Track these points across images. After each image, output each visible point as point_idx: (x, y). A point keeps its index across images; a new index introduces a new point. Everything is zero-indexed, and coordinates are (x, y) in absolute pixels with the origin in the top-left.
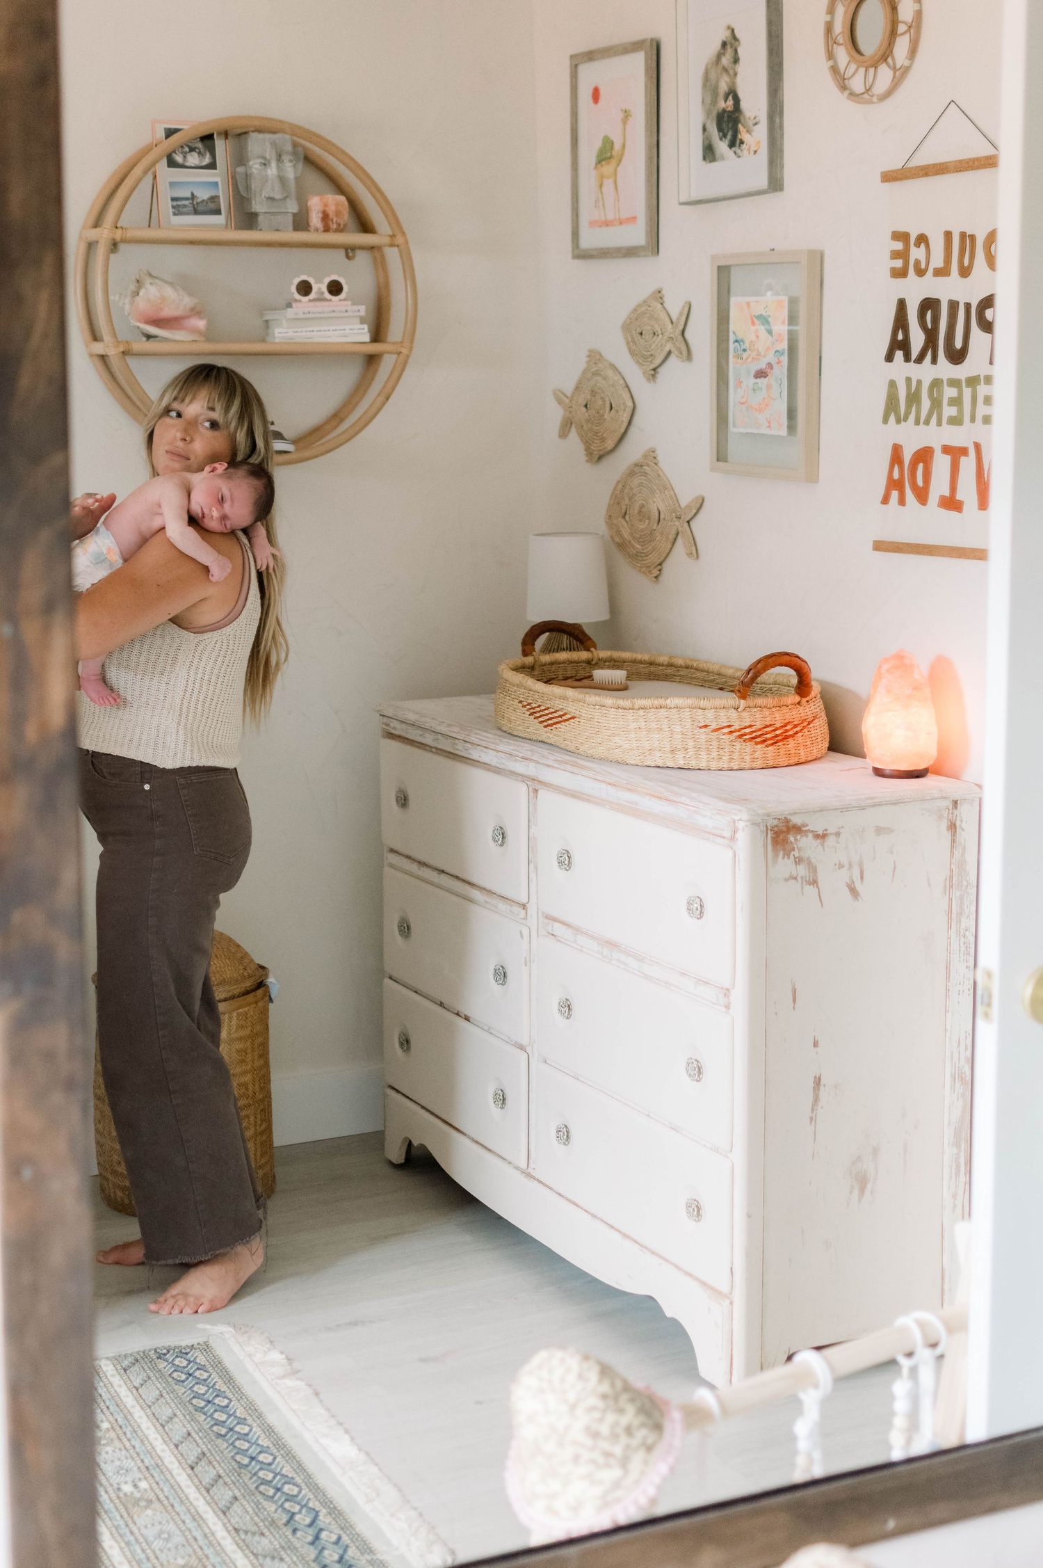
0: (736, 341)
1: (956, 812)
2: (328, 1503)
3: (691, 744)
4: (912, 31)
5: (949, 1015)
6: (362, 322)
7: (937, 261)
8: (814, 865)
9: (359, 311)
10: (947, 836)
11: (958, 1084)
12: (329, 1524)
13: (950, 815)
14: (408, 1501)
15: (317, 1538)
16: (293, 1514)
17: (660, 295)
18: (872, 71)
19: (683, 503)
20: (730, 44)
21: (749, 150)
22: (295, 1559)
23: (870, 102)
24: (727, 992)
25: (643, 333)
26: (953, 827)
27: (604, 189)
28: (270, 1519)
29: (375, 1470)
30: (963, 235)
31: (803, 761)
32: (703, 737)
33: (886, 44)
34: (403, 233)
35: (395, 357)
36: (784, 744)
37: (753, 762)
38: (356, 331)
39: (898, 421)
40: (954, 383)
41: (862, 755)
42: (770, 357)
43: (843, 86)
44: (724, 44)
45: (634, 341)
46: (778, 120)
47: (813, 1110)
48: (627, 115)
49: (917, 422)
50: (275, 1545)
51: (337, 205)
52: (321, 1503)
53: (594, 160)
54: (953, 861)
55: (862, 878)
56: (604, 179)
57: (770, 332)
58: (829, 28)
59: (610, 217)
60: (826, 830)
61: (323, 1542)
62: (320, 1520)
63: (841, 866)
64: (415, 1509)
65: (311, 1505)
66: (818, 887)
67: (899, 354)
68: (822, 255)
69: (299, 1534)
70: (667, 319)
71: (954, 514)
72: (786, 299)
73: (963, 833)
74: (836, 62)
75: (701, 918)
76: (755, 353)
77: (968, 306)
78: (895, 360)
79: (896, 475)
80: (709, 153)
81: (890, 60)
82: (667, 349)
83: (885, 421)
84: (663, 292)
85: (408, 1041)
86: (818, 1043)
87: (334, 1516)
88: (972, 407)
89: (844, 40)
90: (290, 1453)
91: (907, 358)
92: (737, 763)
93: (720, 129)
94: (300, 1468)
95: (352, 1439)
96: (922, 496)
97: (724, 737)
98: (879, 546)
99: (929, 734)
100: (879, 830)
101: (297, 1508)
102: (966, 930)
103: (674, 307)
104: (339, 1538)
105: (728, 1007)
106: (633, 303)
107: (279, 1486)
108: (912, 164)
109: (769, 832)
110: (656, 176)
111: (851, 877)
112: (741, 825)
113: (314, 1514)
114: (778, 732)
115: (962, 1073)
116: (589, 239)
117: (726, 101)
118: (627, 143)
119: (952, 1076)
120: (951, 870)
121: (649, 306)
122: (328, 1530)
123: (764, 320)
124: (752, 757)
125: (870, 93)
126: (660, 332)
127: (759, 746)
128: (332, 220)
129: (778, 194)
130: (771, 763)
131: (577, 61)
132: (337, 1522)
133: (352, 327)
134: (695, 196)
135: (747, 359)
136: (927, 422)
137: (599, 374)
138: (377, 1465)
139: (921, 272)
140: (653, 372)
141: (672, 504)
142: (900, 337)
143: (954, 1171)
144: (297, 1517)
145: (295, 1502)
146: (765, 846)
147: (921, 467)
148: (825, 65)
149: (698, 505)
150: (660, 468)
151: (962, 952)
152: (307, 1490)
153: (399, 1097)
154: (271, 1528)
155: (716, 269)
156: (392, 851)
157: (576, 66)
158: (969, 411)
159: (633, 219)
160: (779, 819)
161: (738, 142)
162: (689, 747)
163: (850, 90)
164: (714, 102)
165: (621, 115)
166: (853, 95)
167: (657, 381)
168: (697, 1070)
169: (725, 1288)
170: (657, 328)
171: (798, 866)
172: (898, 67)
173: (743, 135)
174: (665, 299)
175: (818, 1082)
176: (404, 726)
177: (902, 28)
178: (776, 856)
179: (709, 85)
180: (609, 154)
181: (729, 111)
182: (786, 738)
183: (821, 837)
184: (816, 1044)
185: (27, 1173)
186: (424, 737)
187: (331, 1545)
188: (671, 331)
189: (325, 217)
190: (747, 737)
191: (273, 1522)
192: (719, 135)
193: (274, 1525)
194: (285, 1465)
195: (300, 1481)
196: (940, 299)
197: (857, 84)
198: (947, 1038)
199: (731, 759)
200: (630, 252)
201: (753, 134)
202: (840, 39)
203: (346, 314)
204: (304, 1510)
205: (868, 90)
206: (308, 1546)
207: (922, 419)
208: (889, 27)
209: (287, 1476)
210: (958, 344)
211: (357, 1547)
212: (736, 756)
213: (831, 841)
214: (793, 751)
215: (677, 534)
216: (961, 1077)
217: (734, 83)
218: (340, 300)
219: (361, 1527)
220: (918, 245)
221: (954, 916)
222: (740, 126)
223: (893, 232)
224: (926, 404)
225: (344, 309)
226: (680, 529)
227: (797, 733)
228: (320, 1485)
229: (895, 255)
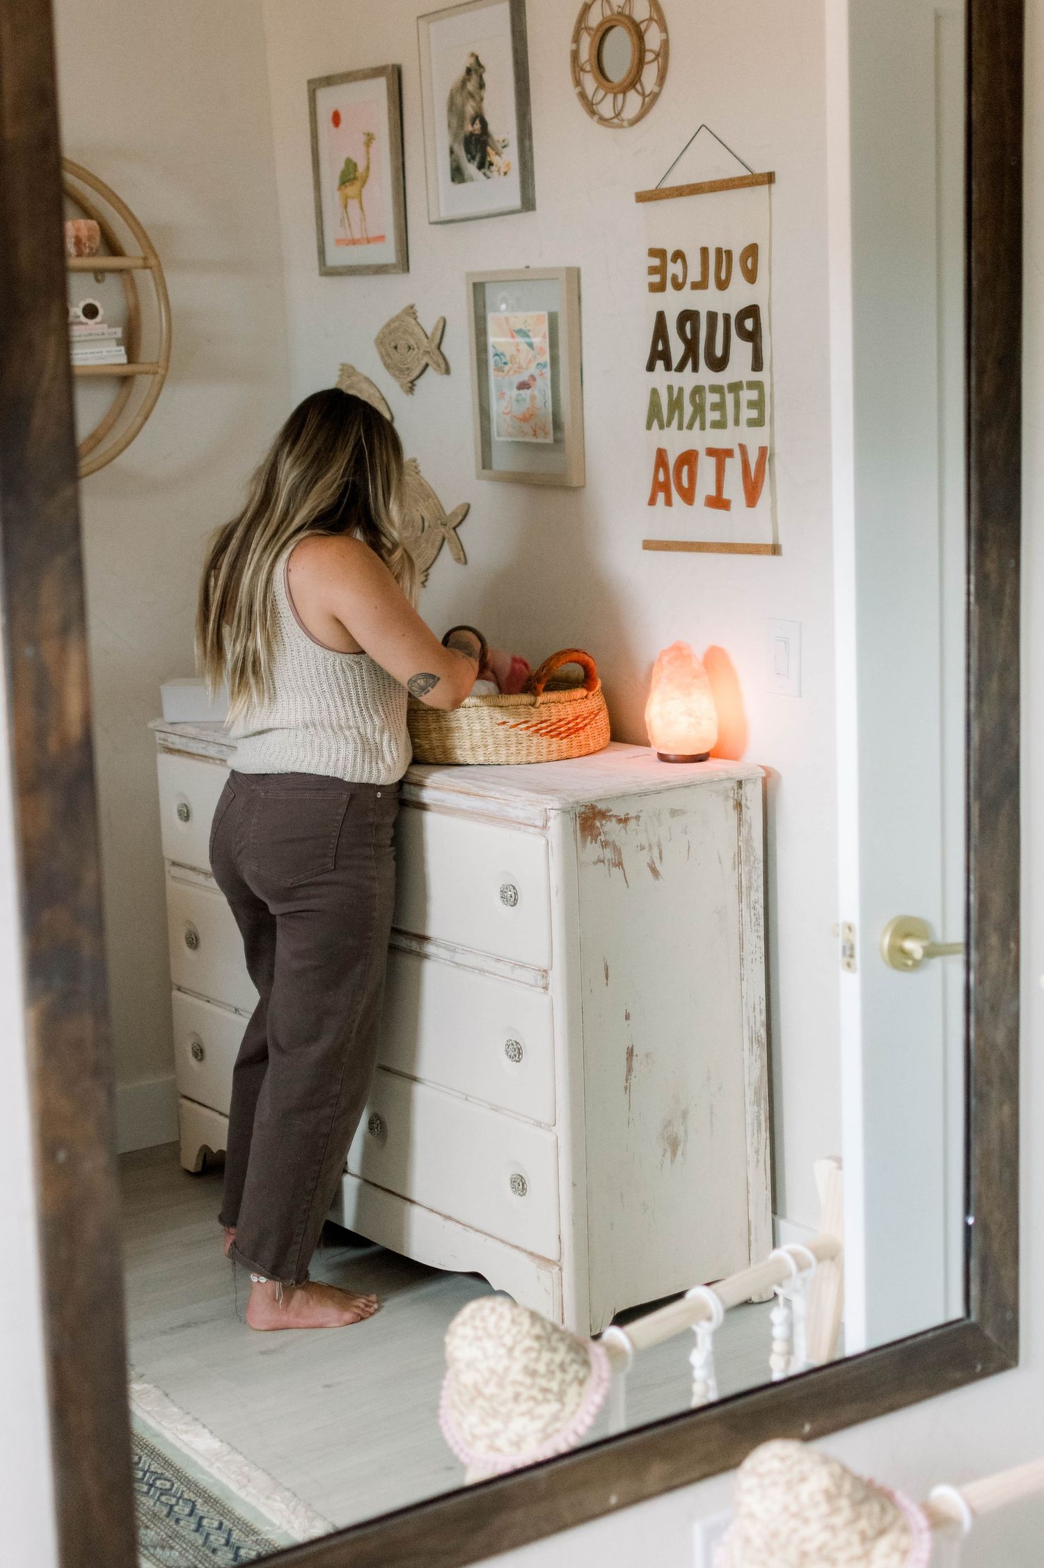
0: (496, 355)
1: (741, 792)
2: (203, 1494)
3: (490, 740)
4: (660, 59)
5: (744, 983)
6: (118, 345)
7: (695, 274)
8: (618, 848)
9: (115, 333)
10: (733, 815)
11: (755, 1046)
12: (208, 1512)
13: (736, 795)
14: (280, 1484)
15: (200, 1525)
16: (171, 1507)
17: (411, 311)
18: (620, 97)
19: (448, 511)
20: (475, 70)
21: (499, 171)
22: (184, 1546)
23: (621, 127)
24: (545, 974)
25: (398, 347)
26: (739, 806)
27: (349, 209)
28: (151, 1513)
29: (240, 1458)
30: (719, 251)
31: (592, 751)
32: (502, 733)
33: (634, 71)
34: (156, 256)
35: (150, 377)
36: (576, 737)
37: (549, 754)
38: (114, 353)
39: (661, 427)
40: (716, 389)
41: (647, 744)
42: (533, 370)
43: (592, 112)
44: (469, 71)
45: (388, 355)
46: (527, 143)
47: (627, 1080)
48: (370, 138)
49: (680, 427)
50: (162, 1535)
51: (89, 229)
52: (195, 1494)
53: (337, 182)
54: (741, 838)
55: (661, 858)
56: (349, 201)
57: (531, 345)
58: (575, 55)
59: (357, 235)
60: (628, 814)
61: (207, 1528)
62: (198, 1509)
63: (642, 848)
64: (288, 1489)
65: (186, 1496)
66: (623, 868)
67: (660, 364)
68: (578, 270)
69: (182, 1523)
70: (422, 334)
71: (721, 512)
72: (545, 314)
73: (749, 811)
74: (583, 88)
75: (515, 904)
76: (516, 366)
77: (727, 318)
78: (656, 370)
79: (661, 478)
80: (457, 174)
81: (638, 86)
82: (423, 363)
83: (649, 427)
84: (416, 308)
85: (202, 1051)
86: (629, 1016)
87: (210, 1504)
88: (735, 411)
89: (592, 66)
90: (154, 1451)
91: (668, 367)
92: (534, 756)
93: (468, 151)
94: (167, 1463)
95: (211, 1432)
96: (688, 496)
97: (521, 732)
98: (649, 545)
99: (710, 719)
100: (674, 813)
101: (173, 1501)
102: (756, 903)
103: (429, 323)
104: (221, 1524)
105: (546, 988)
106: (386, 320)
107: (151, 1482)
108: (666, 185)
109: (578, 818)
110: (403, 197)
111: (651, 858)
112: (552, 814)
113: (191, 1504)
114: (570, 725)
115: (758, 1036)
116: (336, 257)
117: (473, 124)
118: (371, 165)
119: (749, 1038)
120: (739, 847)
121: (403, 321)
122: (208, 1518)
123: (523, 333)
124: (549, 750)
125: (619, 118)
126: (415, 346)
127: (554, 739)
128: (85, 244)
129: (530, 213)
130: (565, 755)
131: (316, 86)
132: (215, 1509)
133: (108, 349)
134: (444, 215)
135: (508, 372)
136: (690, 427)
137: (353, 388)
138: (241, 1453)
139: (678, 286)
140: (410, 385)
141: (436, 511)
142: (660, 347)
143: (756, 1128)
144: (176, 1508)
145: (170, 1495)
146: (575, 832)
147: (685, 469)
148: (573, 92)
149: (464, 512)
150: (421, 477)
151: (753, 924)
152: (179, 1483)
153: (195, 1106)
154: (154, 1521)
155: (471, 288)
156: (174, 864)
157: (314, 91)
158: (733, 415)
159: (381, 238)
160: (586, 806)
161: (487, 164)
162: (488, 743)
163: (599, 115)
164: (461, 125)
165: (364, 138)
166: (603, 120)
167: (414, 392)
168: (516, 1052)
169: (553, 1255)
170: (412, 342)
171: (605, 849)
172: (647, 92)
173: (493, 157)
174: (418, 314)
175: (630, 1053)
176: (183, 740)
177: (649, 56)
178: (584, 841)
179: (454, 109)
180: (352, 176)
181: (477, 135)
182: (578, 730)
183: (624, 821)
184: (627, 1017)
185: (62, 1156)
186: (207, 750)
187: (214, 1531)
188: (426, 345)
189: (78, 242)
190: (544, 731)
191: (155, 1514)
192: (467, 157)
193: (157, 1518)
194: (152, 1463)
195: (170, 1476)
196: (699, 310)
197: (606, 109)
198: (743, 1004)
199: (529, 754)
200: (380, 270)
201: (503, 156)
202: (588, 68)
203: (104, 337)
204: (181, 1501)
205: (617, 115)
206: (193, 1533)
207: (685, 423)
208: (636, 56)
209: (156, 1472)
210: (719, 352)
211: (241, 1530)
212: (533, 750)
213: (632, 823)
214: (583, 743)
215: (444, 539)
216: (758, 1040)
217: (480, 108)
218: (97, 323)
219: (240, 1511)
220: (674, 260)
221: (744, 890)
222: (488, 148)
223: (649, 250)
224: (688, 409)
225: (100, 332)
226: (446, 535)
227: (586, 725)
228: (190, 1478)
229: (652, 270)
